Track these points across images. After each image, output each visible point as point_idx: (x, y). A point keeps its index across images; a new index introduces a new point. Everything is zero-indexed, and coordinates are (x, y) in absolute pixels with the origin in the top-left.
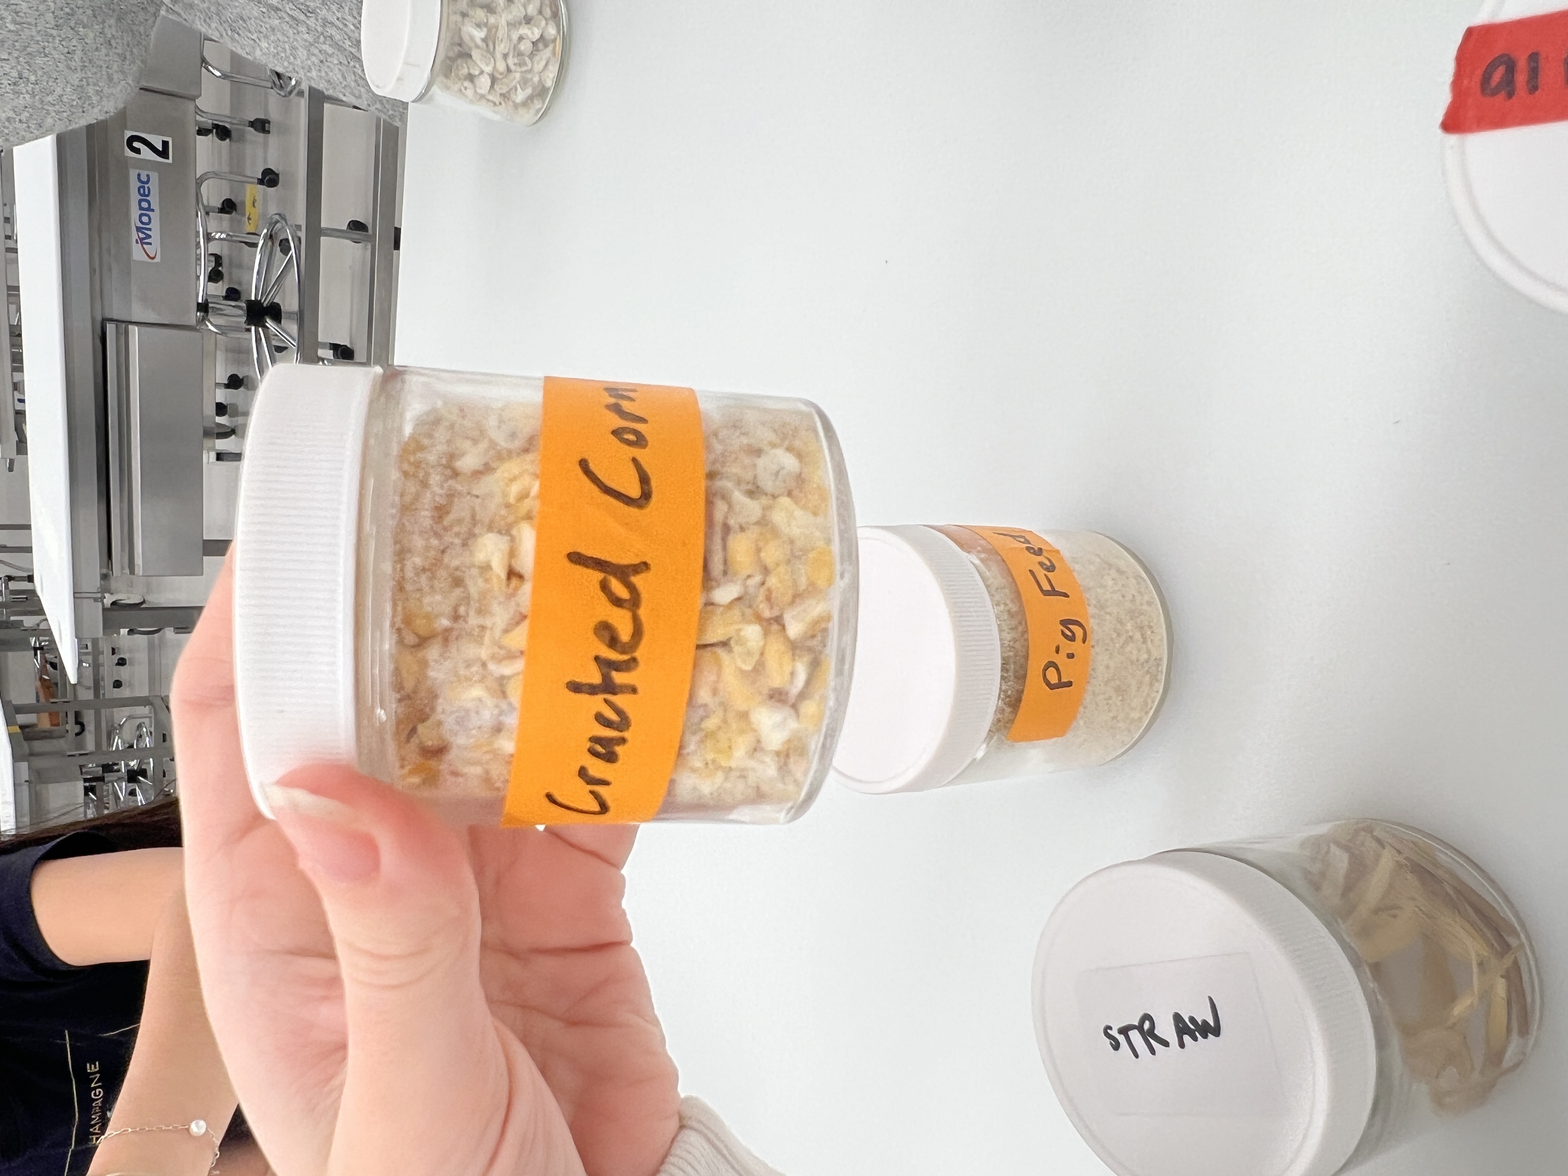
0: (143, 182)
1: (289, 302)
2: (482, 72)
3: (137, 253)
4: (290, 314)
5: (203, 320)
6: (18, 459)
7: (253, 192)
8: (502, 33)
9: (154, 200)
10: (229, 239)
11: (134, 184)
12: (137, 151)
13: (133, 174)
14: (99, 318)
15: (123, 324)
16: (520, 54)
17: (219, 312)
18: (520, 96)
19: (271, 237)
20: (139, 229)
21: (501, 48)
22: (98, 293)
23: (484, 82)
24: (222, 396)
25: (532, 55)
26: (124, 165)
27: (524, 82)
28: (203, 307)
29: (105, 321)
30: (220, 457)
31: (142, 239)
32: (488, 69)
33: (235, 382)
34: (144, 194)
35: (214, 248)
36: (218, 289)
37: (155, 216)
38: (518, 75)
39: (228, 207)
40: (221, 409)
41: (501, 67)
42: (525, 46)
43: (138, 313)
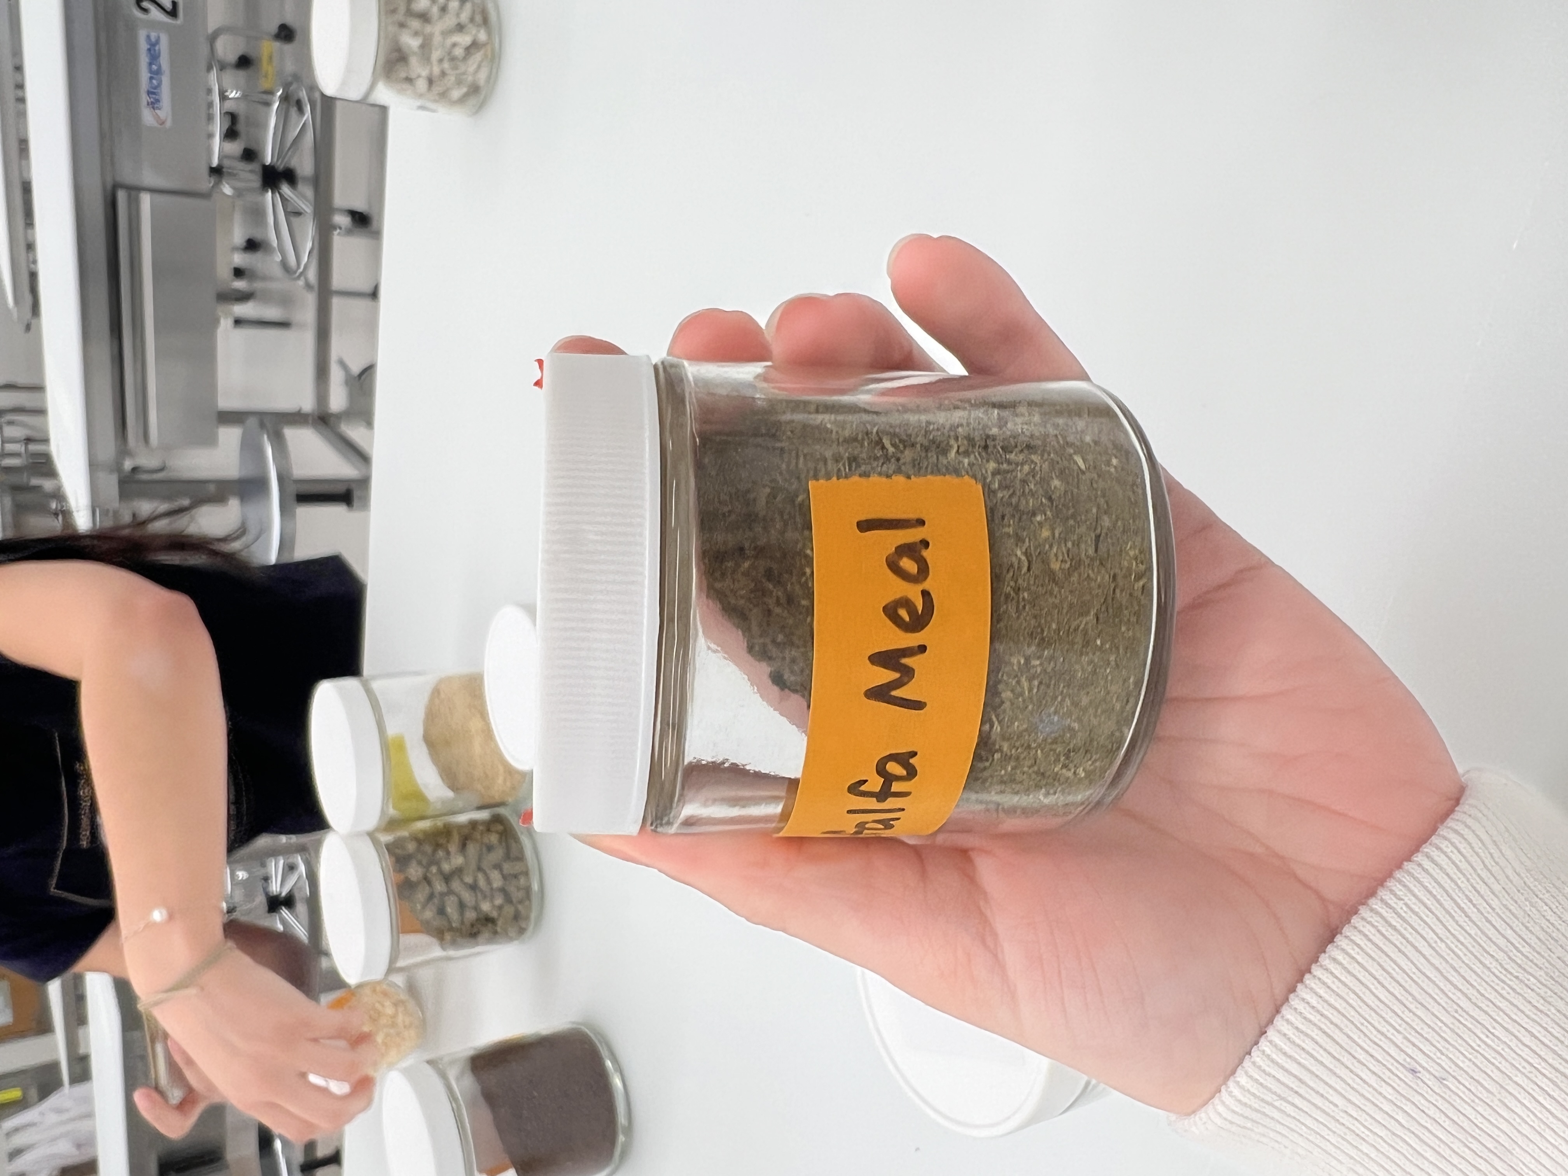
0: (153, 46)
1: (304, 165)
2: (419, 76)
3: (148, 117)
4: (305, 179)
5: (217, 184)
6: (34, 322)
7: (269, 48)
8: (437, 39)
9: (164, 62)
10: (245, 97)
11: (143, 46)
12: (145, 10)
13: (142, 34)
14: (109, 187)
15: (134, 190)
16: (453, 59)
17: (232, 175)
18: (456, 94)
19: (285, 99)
20: (149, 93)
21: (436, 55)
22: (108, 158)
23: (422, 84)
24: (239, 259)
25: (465, 59)
26: (131, 28)
27: (459, 82)
28: (217, 172)
29: (116, 186)
30: (238, 322)
31: (152, 103)
32: (424, 73)
33: (252, 245)
34: (154, 57)
35: (229, 106)
36: (235, 148)
37: (166, 80)
38: (453, 78)
39: (244, 62)
40: (238, 273)
41: (436, 70)
42: (459, 52)
43: (149, 178)
